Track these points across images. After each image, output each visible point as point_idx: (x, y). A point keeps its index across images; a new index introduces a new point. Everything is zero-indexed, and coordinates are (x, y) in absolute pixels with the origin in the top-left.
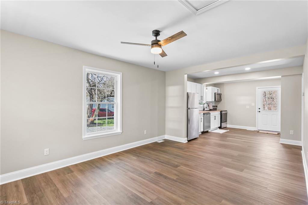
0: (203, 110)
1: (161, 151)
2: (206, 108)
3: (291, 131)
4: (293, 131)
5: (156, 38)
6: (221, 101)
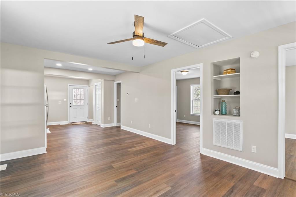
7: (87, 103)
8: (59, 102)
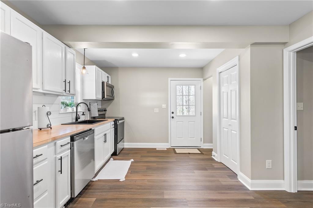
0: (74, 121)
2: (83, 114)
3: (267, 161)
7: (201, 113)
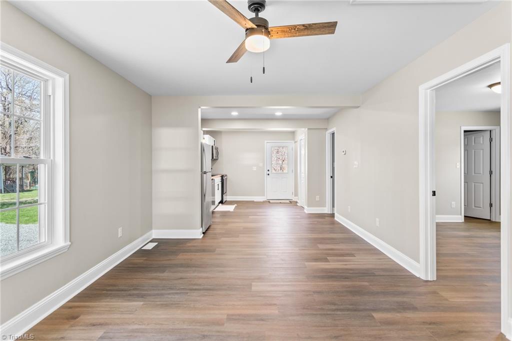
1: (177, 266)
4: (318, 197)
5: (257, 15)
6: (217, 159)
7: (292, 171)
8: (254, 167)
